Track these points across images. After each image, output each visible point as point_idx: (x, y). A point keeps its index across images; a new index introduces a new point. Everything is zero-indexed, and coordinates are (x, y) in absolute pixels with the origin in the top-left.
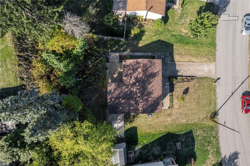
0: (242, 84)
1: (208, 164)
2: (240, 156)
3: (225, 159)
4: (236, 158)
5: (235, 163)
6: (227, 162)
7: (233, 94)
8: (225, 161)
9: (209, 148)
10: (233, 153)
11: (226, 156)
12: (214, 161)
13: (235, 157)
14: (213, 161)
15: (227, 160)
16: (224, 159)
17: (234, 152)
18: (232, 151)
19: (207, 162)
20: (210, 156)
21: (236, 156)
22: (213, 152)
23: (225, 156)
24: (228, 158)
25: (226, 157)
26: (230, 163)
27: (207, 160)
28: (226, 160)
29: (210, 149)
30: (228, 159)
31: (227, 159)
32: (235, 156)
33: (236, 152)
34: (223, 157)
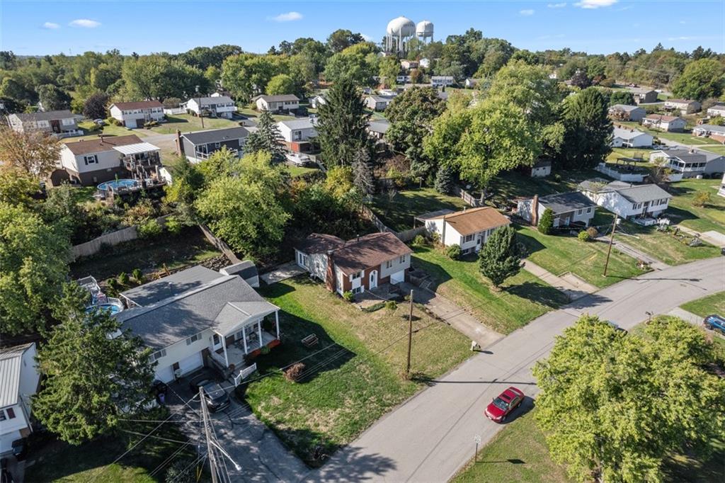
0: (529, 384)
1: (311, 417)
2: (390, 473)
3: (353, 453)
4: (377, 471)
5: (360, 476)
6: (349, 459)
7: (494, 382)
8: (348, 455)
9: (349, 402)
10: (380, 457)
11: (362, 450)
12: (328, 428)
13: (376, 467)
14: (327, 426)
15: (353, 459)
16: (351, 451)
17: (387, 459)
18: (384, 454)
19: (313, 414)
20: (334, 414)
21: (381, 468)
22: (347, 415)
23: (358, 449)
24: (360, 455)
25: (358, 452)
26: (352, 466)
27: (320, 411)
28: (350, 456)
29: (349, 406)
30: (356, 458)
31: (355, 455)
32: (379, 466)
33: (391, 462)
34: (354, 445)
